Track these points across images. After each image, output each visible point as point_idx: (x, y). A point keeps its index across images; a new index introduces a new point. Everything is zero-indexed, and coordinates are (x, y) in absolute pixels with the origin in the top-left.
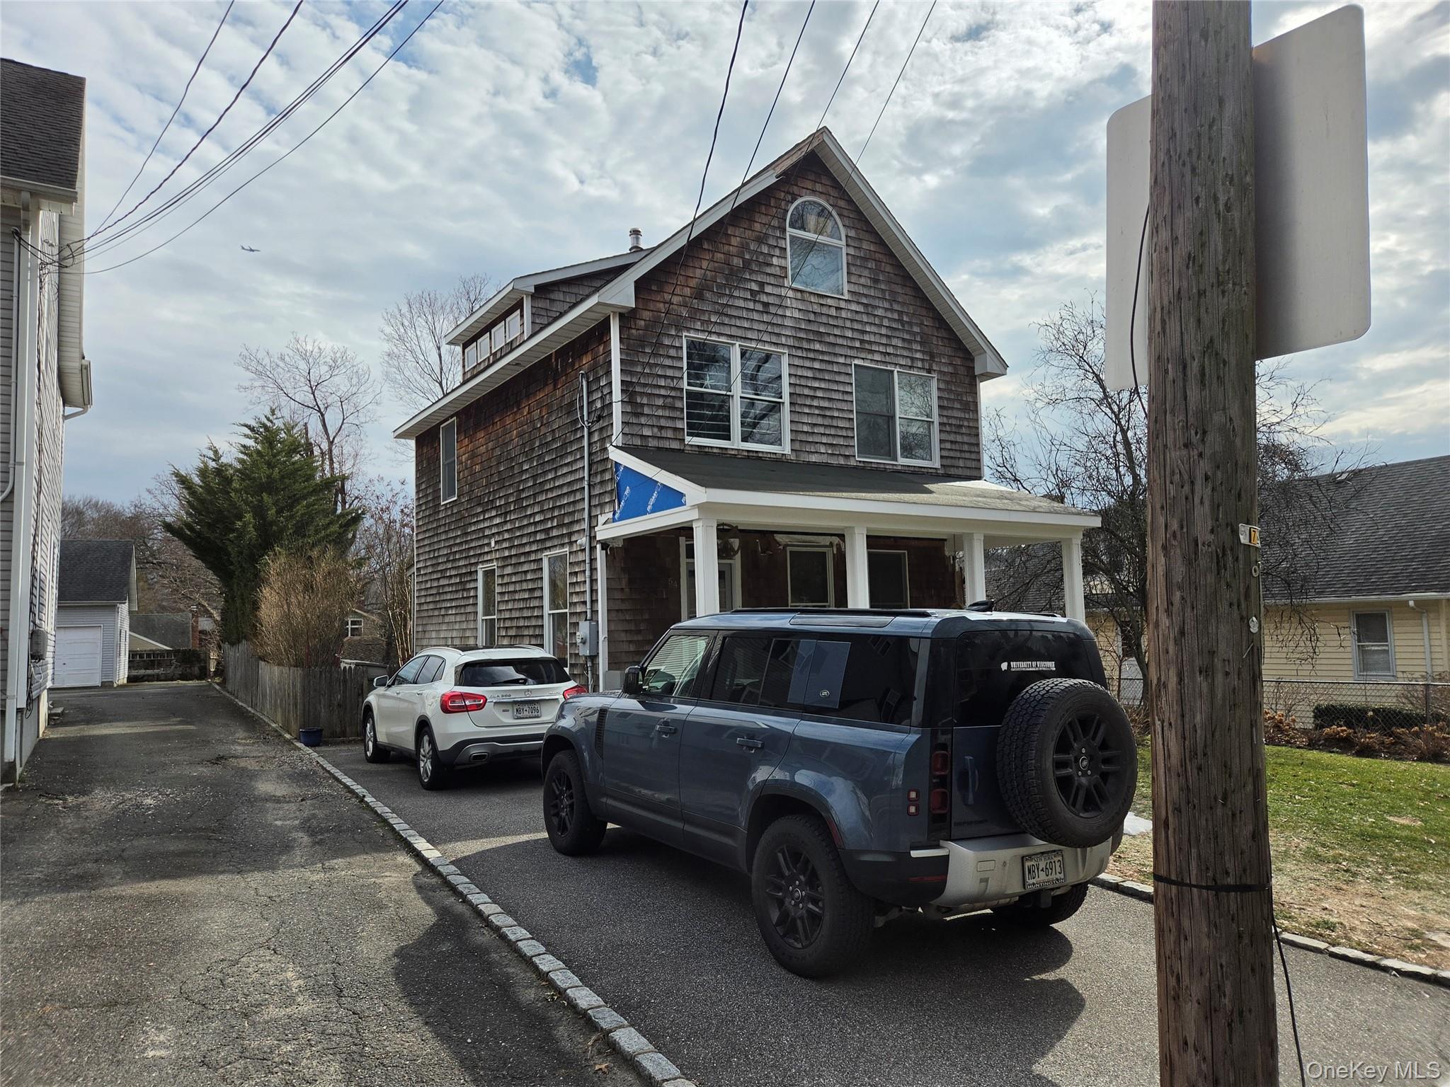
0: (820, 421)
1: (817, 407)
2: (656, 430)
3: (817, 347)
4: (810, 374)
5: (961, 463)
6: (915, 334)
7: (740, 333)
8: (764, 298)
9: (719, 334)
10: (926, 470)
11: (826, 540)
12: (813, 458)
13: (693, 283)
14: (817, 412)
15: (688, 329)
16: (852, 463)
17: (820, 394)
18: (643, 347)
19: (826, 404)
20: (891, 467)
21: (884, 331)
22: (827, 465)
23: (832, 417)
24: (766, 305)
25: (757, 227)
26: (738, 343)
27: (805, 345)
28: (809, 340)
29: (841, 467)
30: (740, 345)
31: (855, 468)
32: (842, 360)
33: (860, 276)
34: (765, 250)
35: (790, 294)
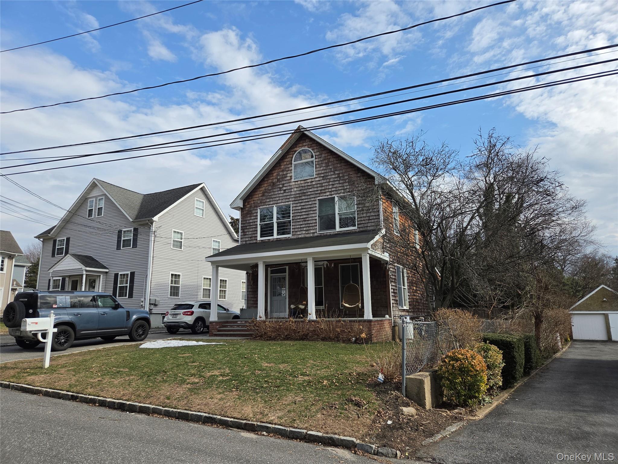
0: (304, 223)
1: (302, 218)
2: (249, 238)
3: (303, 198)
4: (300, 208)
5: (369, 225)
6: (345, 180)
7: (276, 202)
8: (284, 188)
9: (269, 205)
10: (350, 231)
11: (322, 263)
12: (300, 236)
13: (261, 192)
14: (302, 220)
15: (260, 206)
16: (316, 235)
17: (303, 214)
18: (247, 215)
19: (306, 216)
20: (333, 233)
21: (331, 183)
22: (306, 238)
23: (308, 220)
24: (285, 190)
25: (283, 167)
26: (274, 206)
27: (298, 199)
28: (300, 197)
29: (311, 237)
30: (276, 206)
31: (317, 236)
32: (313, 199)
33: (321, 167)
34: (285, 173)
35: (294, 183)
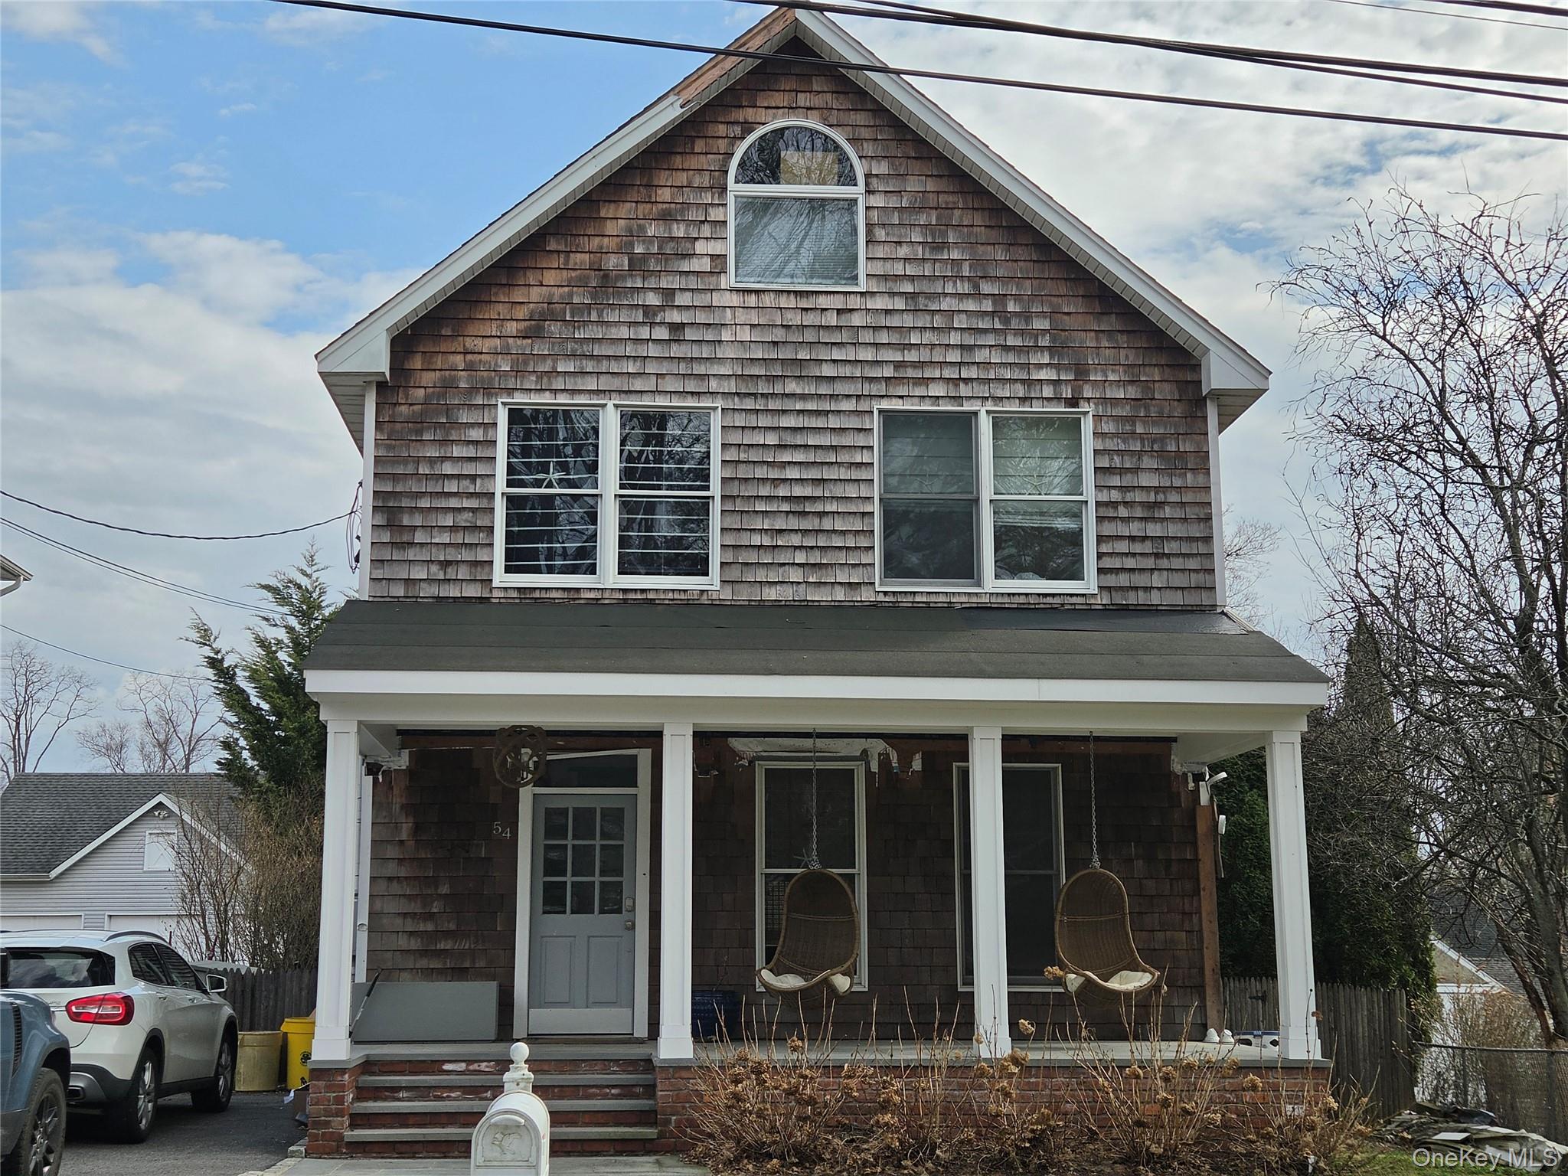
0: (793, 523)
1: (785, 499)
2: (434, 568)
3: (792, 387)
4: (772, 439)
5: (1157, 580)
6: (1036, 334)
7: (616, 383)
8: (675, 317)
9: (573, 392)
10: (1057, 600)
11: (856, 746)
12: (771, 594)
13: (521, 313)
14: (785, 507)
15: (510, 391)
16: (866, 596)
17: (792, 473)
18: (420, 432)
19: (807, 491)
20: (964, 599)
21: (955, 338)
22: (806, 606)
23: (822, 514)
24: (677, 328)
25: (665, 194)
26: (610, 404)
27: (763, 388)
28: (771, 379)
29: (837, 607)
30: (616, 406)
31: (874, 606)
32: (848, 405)
33: (899, 243)
34: (679, 231)
35: (735, 300)
